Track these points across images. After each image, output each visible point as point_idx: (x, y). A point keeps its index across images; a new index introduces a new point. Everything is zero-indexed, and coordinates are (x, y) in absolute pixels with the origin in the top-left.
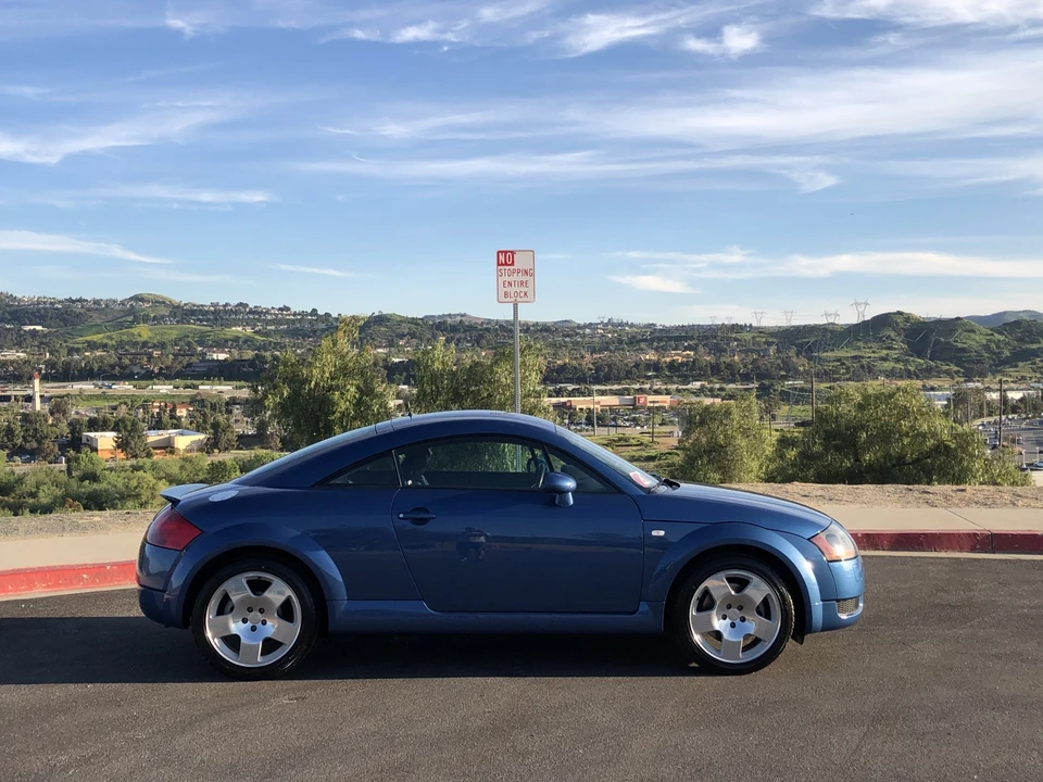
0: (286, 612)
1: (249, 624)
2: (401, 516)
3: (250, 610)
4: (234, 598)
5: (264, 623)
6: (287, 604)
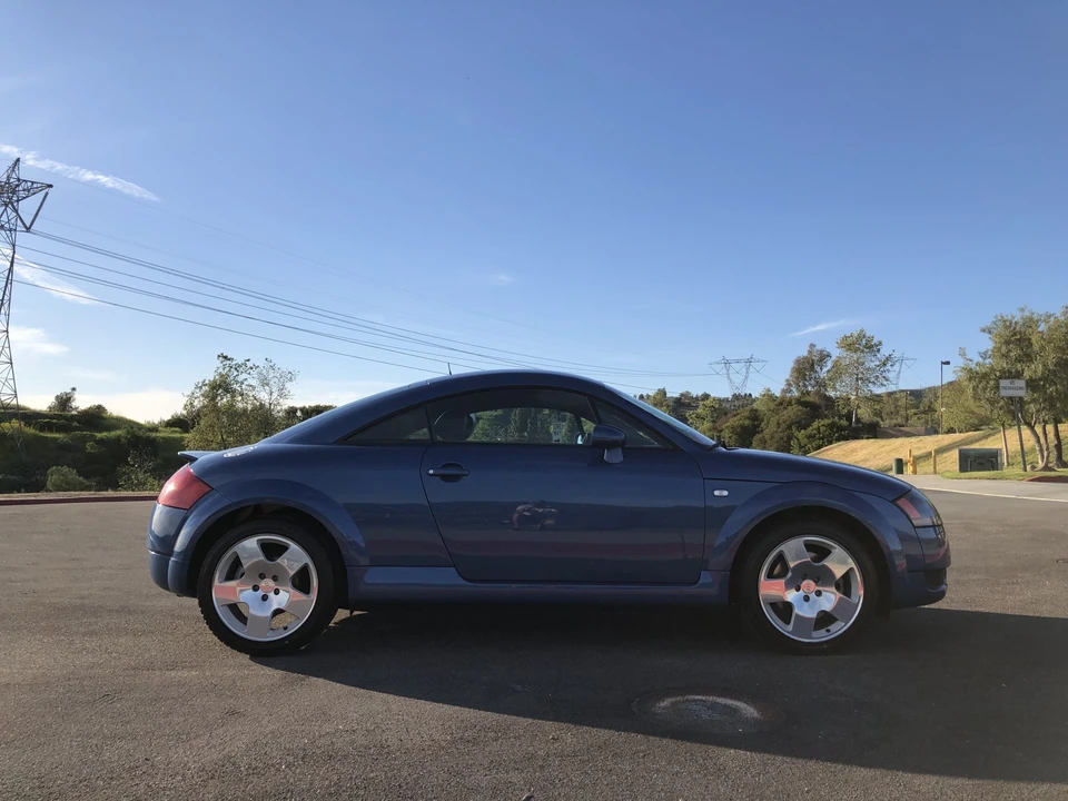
0: (301, 582)
1: (260, 593)
2: (431, 472)
3: (262, 576)
4: (246, 564)
5: (277, 592)
6: (304, 571)
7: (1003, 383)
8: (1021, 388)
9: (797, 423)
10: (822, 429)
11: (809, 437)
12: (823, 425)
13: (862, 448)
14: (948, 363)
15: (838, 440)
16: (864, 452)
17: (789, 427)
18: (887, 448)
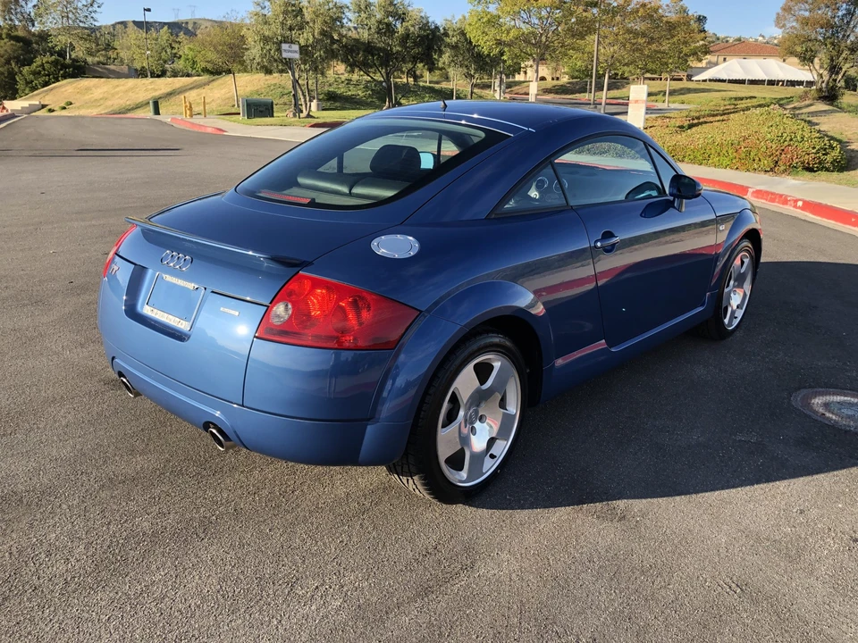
7: (285, 46)
8: (296, 52)
9: (15, 58)
10: (47, 66)
11: (36, 74)
12: (47, 62)
13: (96, 87)
14: (149, 10)
15: (64, 77)
16: (99, 91)
17: (8, 62)
18: (121, 88)
